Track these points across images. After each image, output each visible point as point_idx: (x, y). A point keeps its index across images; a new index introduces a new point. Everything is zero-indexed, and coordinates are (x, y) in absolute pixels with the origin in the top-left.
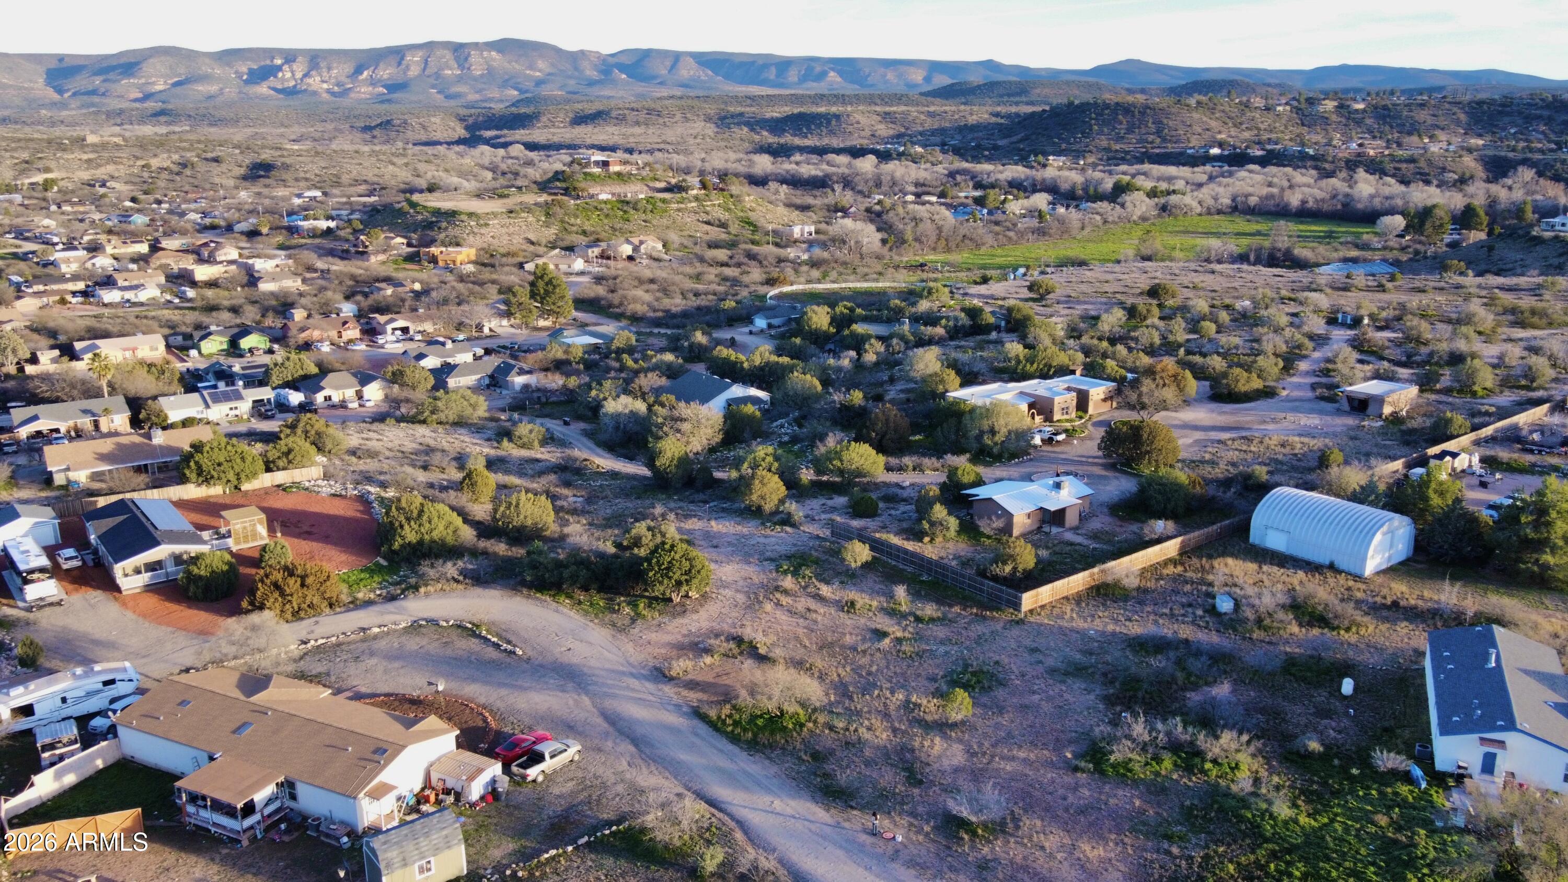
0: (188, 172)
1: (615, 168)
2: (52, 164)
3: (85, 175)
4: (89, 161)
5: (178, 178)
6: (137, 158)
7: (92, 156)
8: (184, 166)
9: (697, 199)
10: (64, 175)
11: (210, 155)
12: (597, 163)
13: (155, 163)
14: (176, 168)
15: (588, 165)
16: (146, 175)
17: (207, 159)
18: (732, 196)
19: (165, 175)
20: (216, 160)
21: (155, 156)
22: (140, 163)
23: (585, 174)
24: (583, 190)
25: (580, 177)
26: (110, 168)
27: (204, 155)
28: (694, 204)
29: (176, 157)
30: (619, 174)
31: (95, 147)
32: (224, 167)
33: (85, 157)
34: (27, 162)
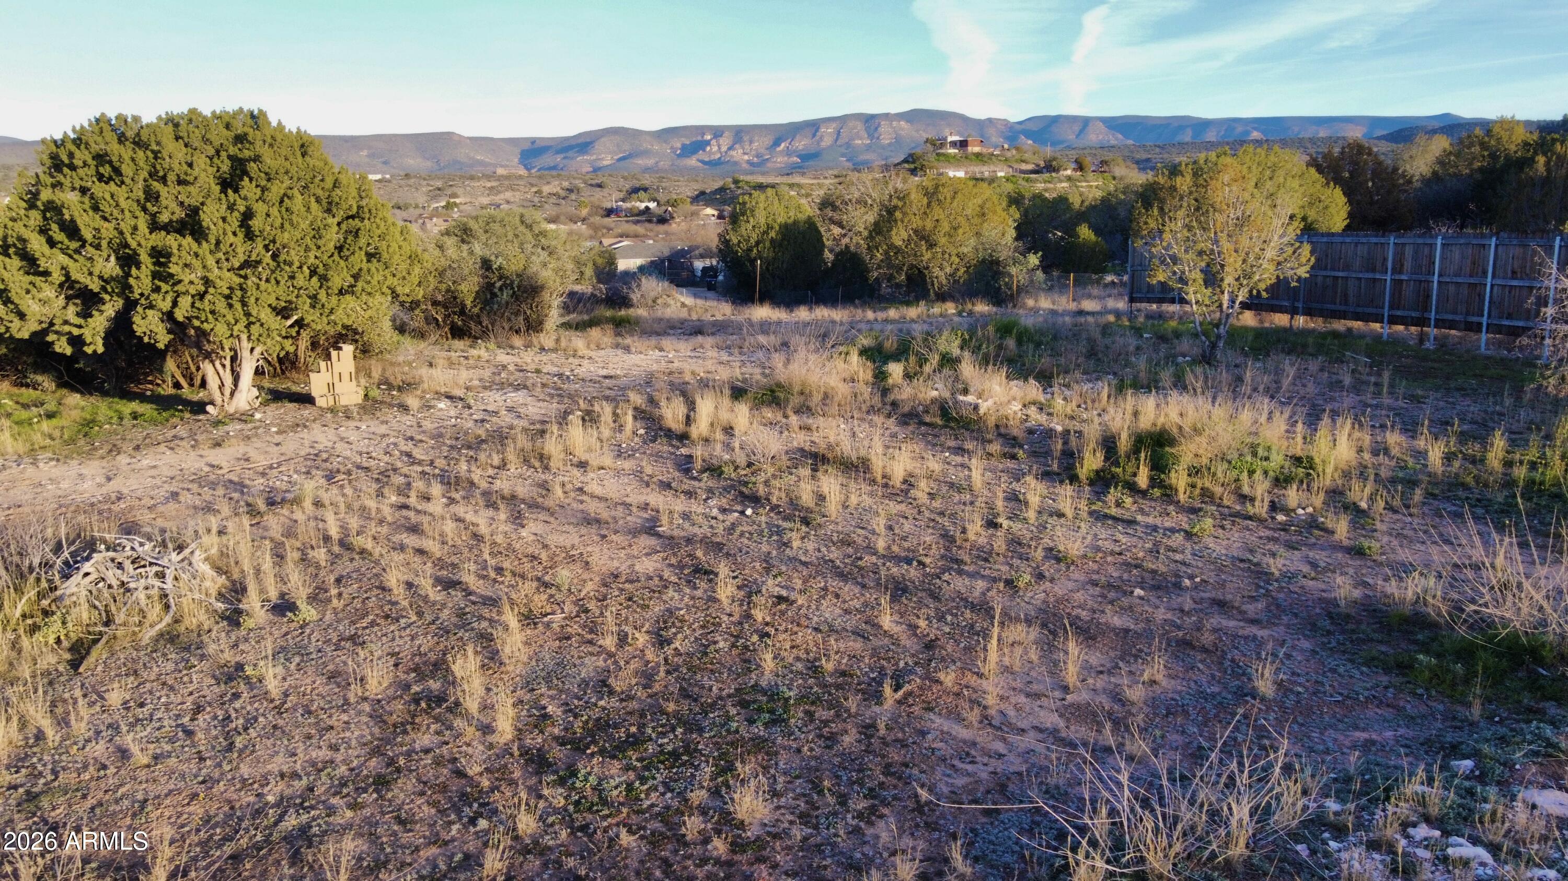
0: (573, 197)
1: (974, 149)
2: (459, 191)
3: (485, 200)
4: (492, 188)
5: (563, 202)
6: (532, 185)
7: (494, 184)
8: (570, 191)
9: (1069, 179)
10: (468, 200)
11: (594, 182)
12: (954, 144)
13: (546, 189)
14: (563, 193)
15: (942, 145)
16: (536, 200)
17: (591, 185)
18: (1114, 178)
19: (553, 200)
20: (600, 186)
21: (548, 183)
22: (535, 189)
23: (938, 154)
24: (931, 168)
25: (932, 157)
26: (508, 195)
27: (590, 182)
28: (1065, 185)
29: (566, 184)
30: (978, 155)
31: (500, 178)
32: (606, 192)
33: (489, 185)
34: (439, 189)
